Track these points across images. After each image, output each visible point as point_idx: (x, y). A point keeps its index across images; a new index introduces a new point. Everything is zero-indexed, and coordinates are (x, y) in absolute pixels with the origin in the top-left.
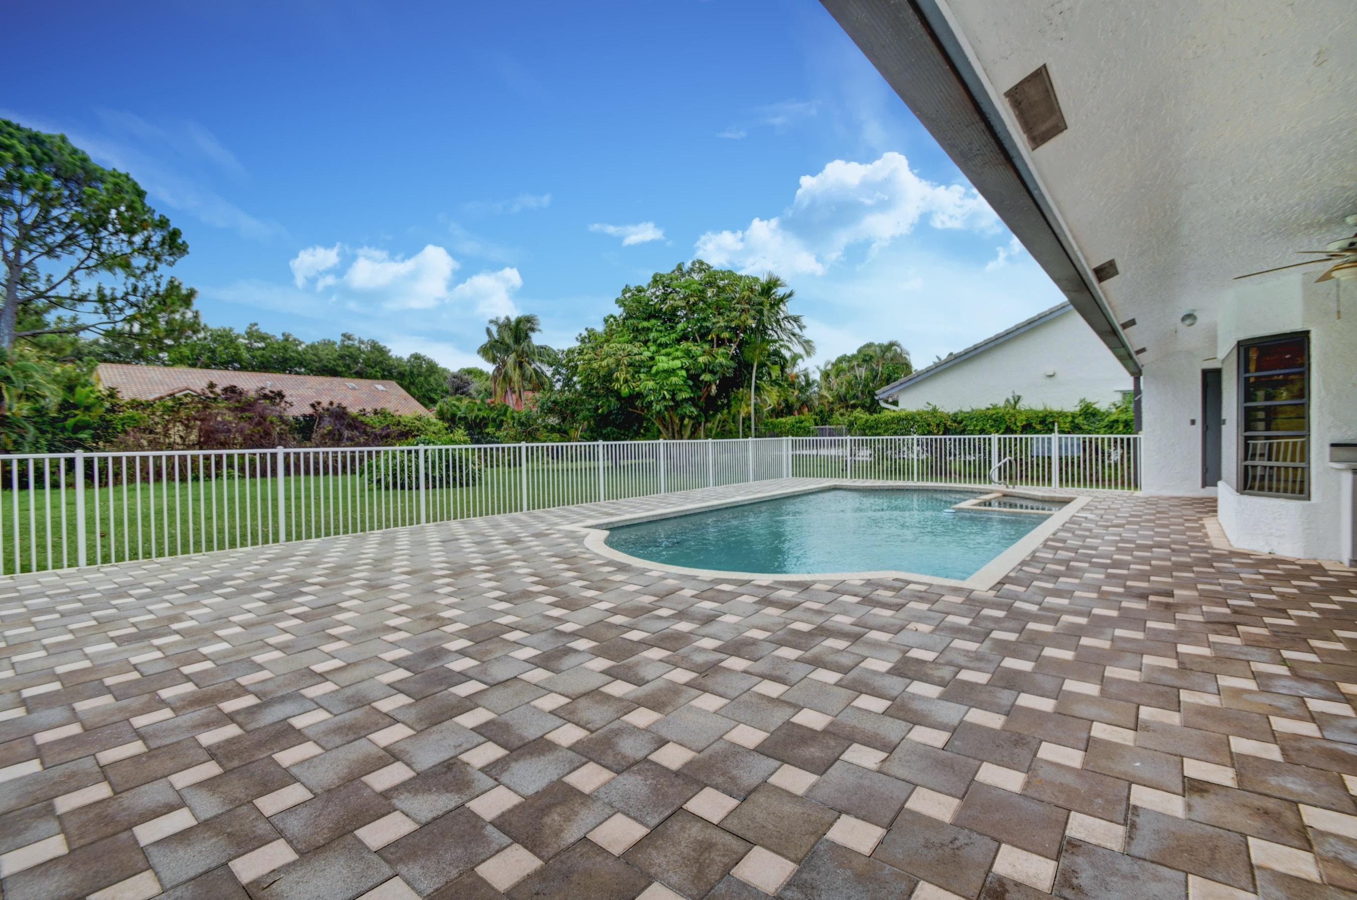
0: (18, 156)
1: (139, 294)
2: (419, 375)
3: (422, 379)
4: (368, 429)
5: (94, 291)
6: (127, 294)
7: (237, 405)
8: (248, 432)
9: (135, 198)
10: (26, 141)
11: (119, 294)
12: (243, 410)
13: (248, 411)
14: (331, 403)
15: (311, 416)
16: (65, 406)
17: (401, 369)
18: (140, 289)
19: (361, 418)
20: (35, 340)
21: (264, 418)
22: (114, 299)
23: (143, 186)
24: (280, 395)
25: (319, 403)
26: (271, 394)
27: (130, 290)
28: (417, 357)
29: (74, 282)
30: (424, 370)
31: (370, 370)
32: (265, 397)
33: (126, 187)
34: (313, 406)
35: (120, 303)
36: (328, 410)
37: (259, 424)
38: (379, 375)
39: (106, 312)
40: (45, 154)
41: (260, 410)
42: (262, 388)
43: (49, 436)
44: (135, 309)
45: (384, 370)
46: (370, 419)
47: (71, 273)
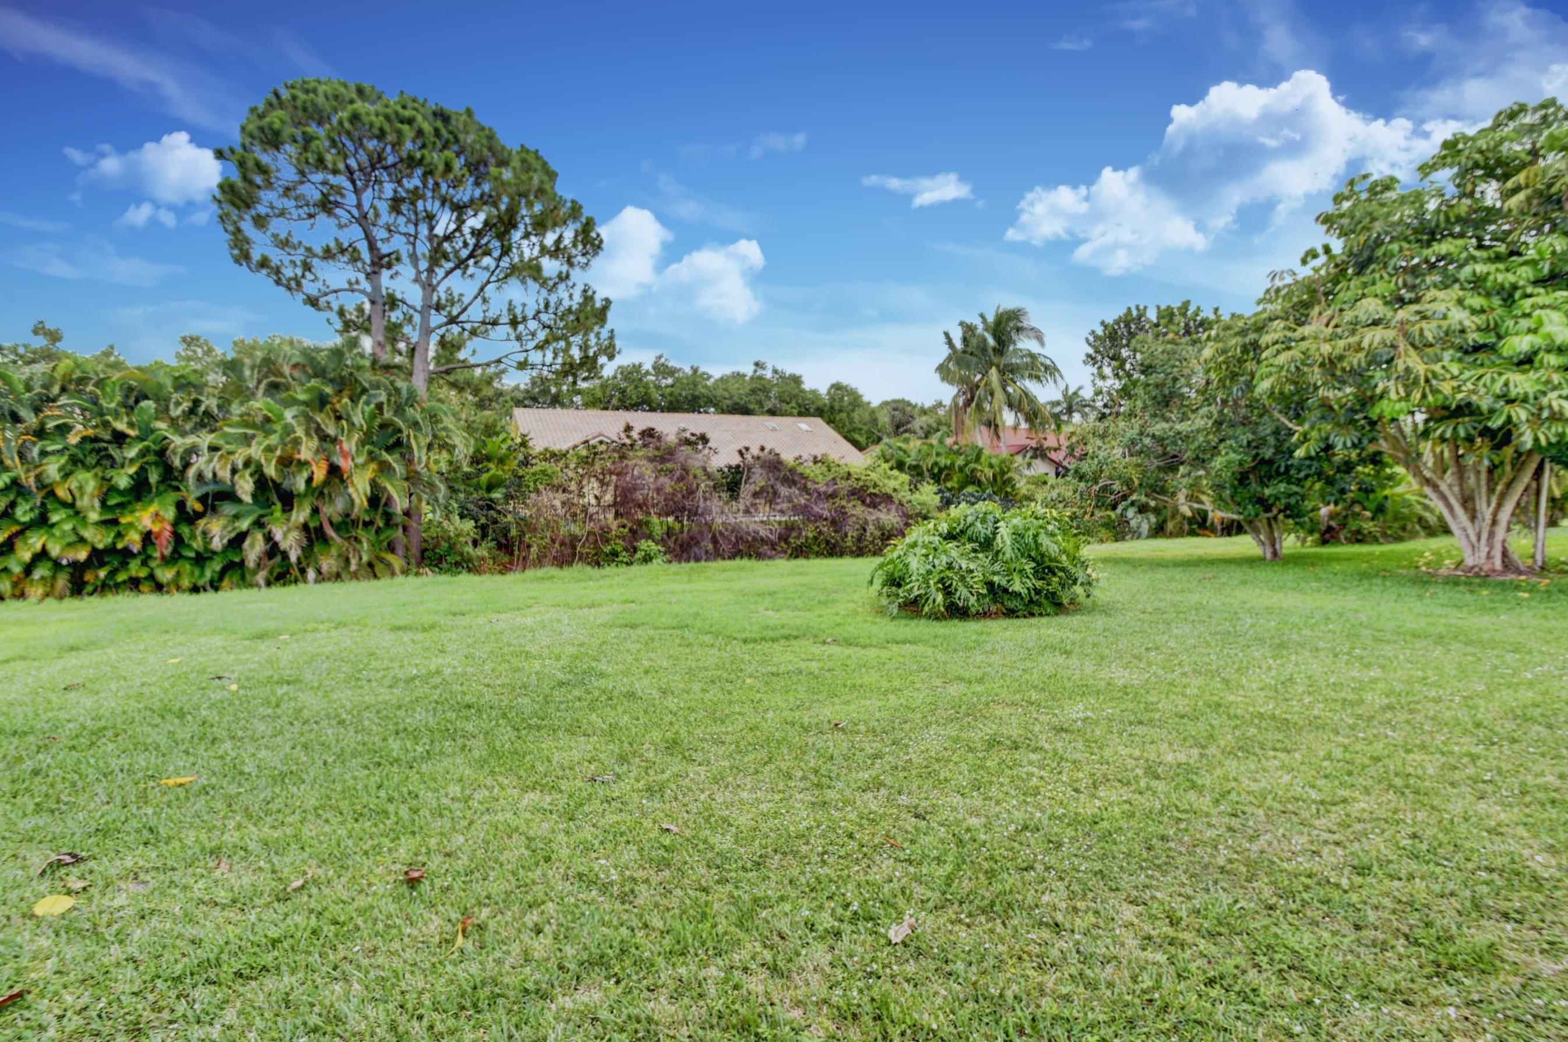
0: (420, 133)
1: (551, 310)
2: (841, 411)
3: (844, 415)
4: (809, 485)
5: (505, 312)
6: (539, 312)
7: (656, 453)
8: (668, 490)
9: (545, 178)
10: (431, 117)
11: (530, 314)
12: (663, 460)
13: (669, 461)
14: (762, 449)
15: (738, 466)
16: (476, 460)
17: (820, 403)
18: (552, 304)
19: (800, 470)
20: (451, 378)
21: (686, 470)
22: (525, 319)
23: (553, 166)
24: (704, 439)
25: (747, 449)
26: (694, 438)
27: (542, 306)
28: (837, 387)
29: (485, 301)
30: (846, 404)
31: (785, 406)
32: (687, 442)
33: (537, 165)
34: (740, 452)
35: (533, 325)
36: (758, 458)
37: (681, 479)
38: (795, 411)
39: (519, 338)
40: (451, 132)
41: (682, 459)
42: (684, 430)
43: (462, 496)
44: (547, 330)
45: (800, 406)
46: (809, 469)
47: (482, 289)
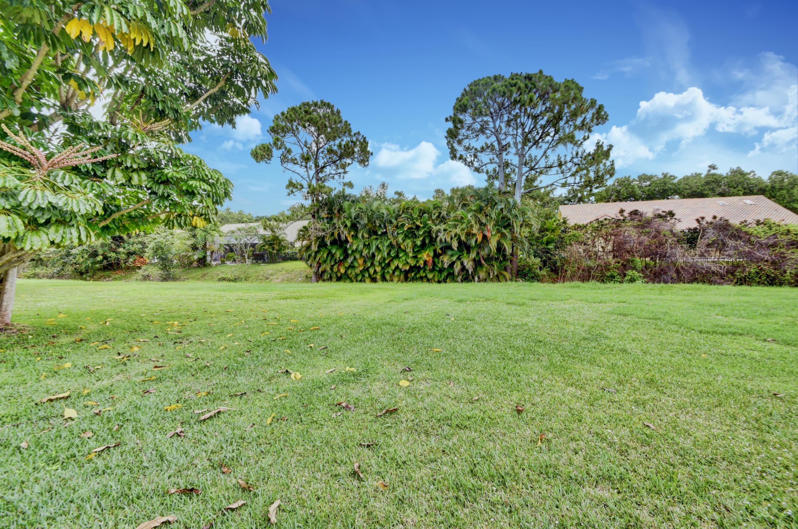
0: (519, 88)
1: (579, 156)
2: (781, 189)
3: (784, 192)
4: (752, 239)
5: (556, 161)
6: (573, 158)
7: (639, 223)
8: (646, 243)
9: (577, 91)
10: (523, 80)
11: (568, 159)
12: (643, 227)
13: (647, 227)
14: (715, 217)
15: (696, 229)
16: (542, 230)
17: (762, 186)
18: (580, 153)
19: (745, 229)
20: (531, 195)
21: (659, 232)
22: (566, 163)
23: (581, 85)
24: (671, 214)
25: (703, 218)
26: (664, 214)
27: (575, 154)
28: (778, 174)
29: (546, 157)
30: (786, 184)
31: (732, 190)
32: (660, 216)
33: (573, 86)
34: (698, 220)
35: (569, 165)
36: (711, 223)
37: (655, 237)
38: (741, 193)
39: (562, 172)
40: (532, 84)
41: (656, 226)
42: (658, 210)
43: (535, 247)
44: (577, 166)
45: (745, 189)
46: (753, 229)
47: (545, 152)
